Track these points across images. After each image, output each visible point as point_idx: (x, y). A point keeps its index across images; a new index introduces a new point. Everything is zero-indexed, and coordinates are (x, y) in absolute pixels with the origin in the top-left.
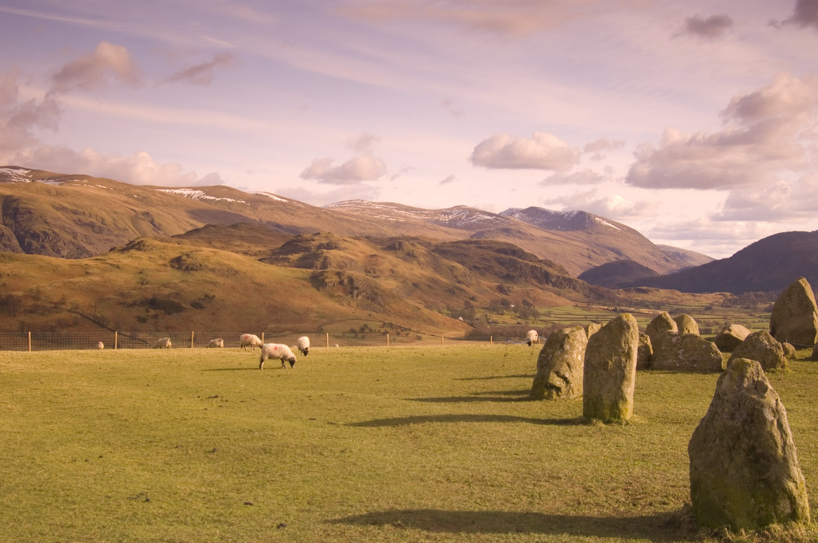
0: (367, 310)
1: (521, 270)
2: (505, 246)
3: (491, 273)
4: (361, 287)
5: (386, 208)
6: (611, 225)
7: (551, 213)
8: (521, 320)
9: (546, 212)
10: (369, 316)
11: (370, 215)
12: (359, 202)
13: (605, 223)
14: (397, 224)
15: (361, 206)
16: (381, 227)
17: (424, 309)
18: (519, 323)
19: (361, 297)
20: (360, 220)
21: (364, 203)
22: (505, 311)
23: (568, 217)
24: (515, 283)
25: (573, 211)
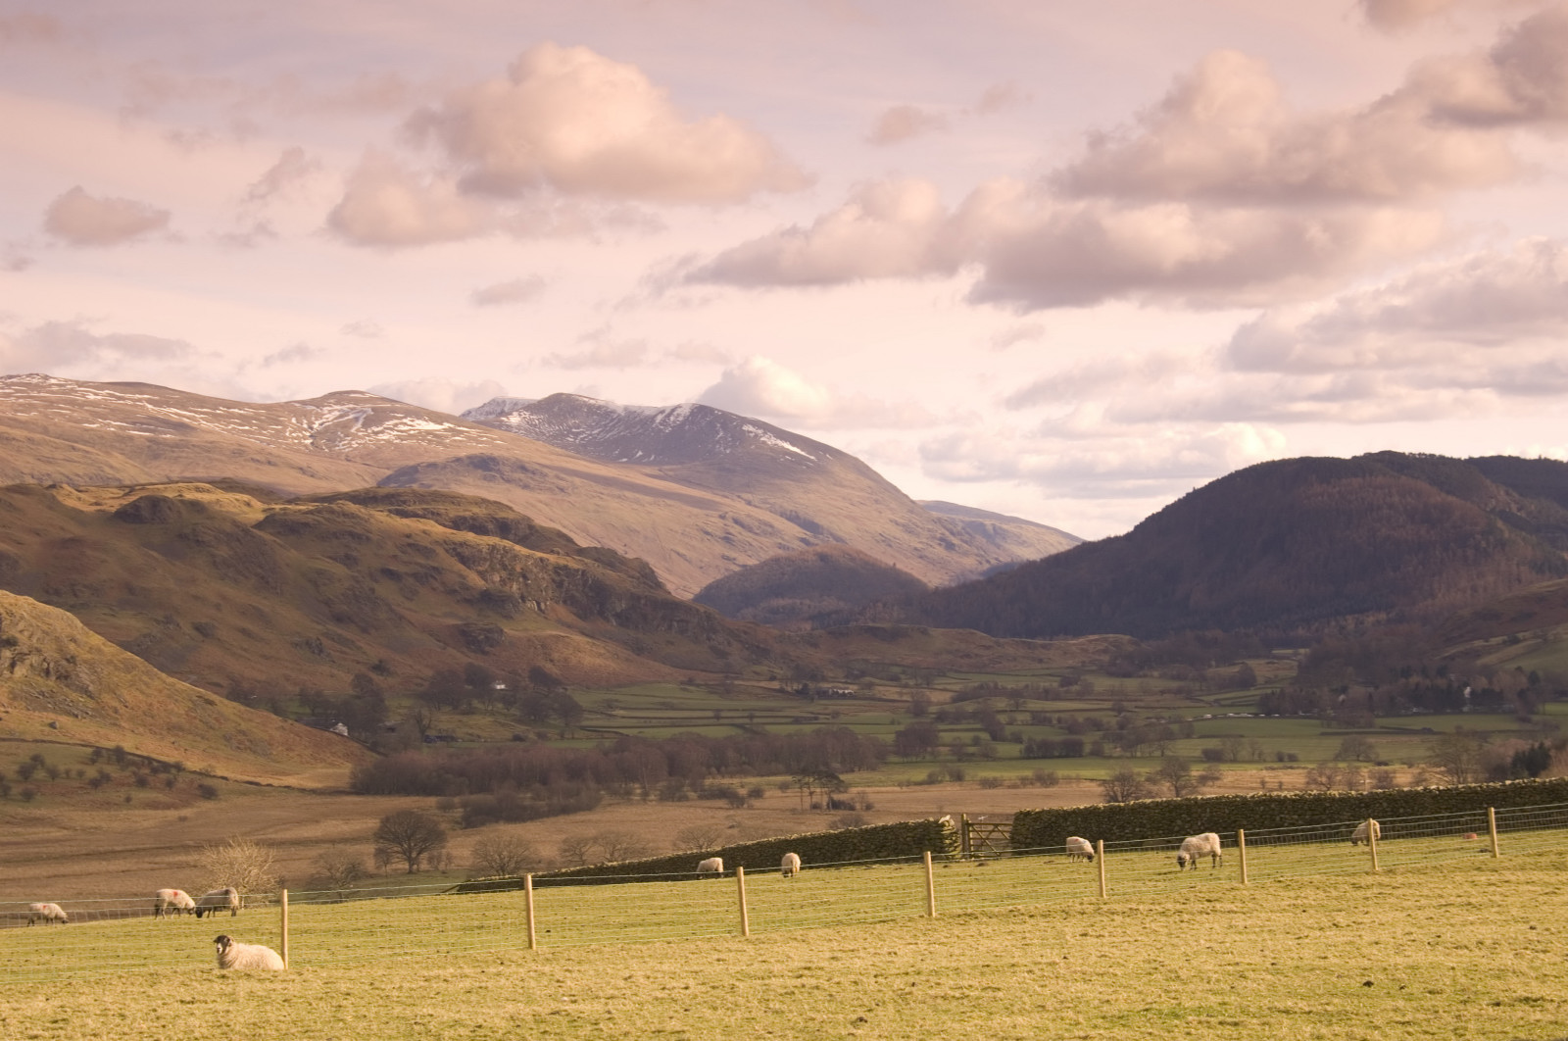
0: (45, 709)
1: (525, 577)
2: (476, 510)
3: (434, 589)
4: (23, 638)
5: (120, 398)
6: (787, 446)
7: (613, 412)
8: (524, 728)
9: (599, 407)
10: (47, 729)
11: (71, 419)
12: (35, 381)
13: (771, 441)
14: (155, 447)
15: (42, 394)
16: (102, 457)
17: (226, 701)
18: (517, 738)
19: (24, 671)
20: (37, 436)
21: (51, 385)
22: (476, 703)
23: (663, 422)
24: (508, 617)
25: (679, 406)
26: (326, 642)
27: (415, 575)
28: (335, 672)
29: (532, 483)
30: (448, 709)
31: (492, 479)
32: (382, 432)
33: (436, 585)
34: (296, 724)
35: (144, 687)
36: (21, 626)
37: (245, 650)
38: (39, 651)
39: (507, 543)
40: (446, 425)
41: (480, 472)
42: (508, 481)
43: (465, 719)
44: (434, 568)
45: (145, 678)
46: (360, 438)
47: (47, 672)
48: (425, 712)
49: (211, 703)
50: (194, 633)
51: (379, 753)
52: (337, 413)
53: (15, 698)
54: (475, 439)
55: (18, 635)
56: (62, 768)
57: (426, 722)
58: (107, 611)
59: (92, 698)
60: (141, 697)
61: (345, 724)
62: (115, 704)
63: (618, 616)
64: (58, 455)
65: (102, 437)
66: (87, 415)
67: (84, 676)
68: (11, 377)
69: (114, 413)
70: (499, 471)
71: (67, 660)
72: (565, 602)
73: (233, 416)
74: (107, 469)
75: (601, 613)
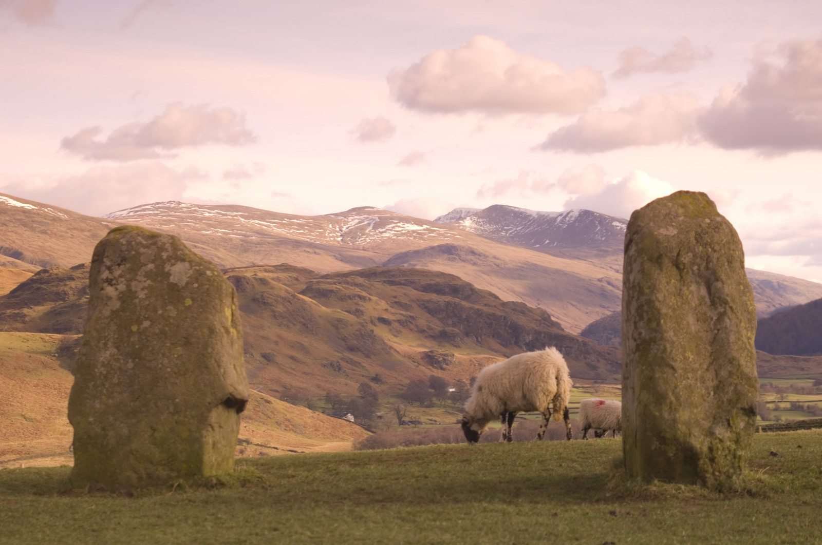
1: (468, 321)
3: (411, 330)
5: (224, 215)
7: (530, 216)
9: (521, 213)
11: (194, 229)
12: (173, 205)
14: (245, 245)
15: (177, 214)
16: (213, 251)
17: (278, 401)
21: (182, 208)
22: (434, 400)
23: (562, 222)
24: (457, 346)
25: (571, 211)
26: (343, 364)
27: (399, 321)
28: (349, 382)
29: (479, 262)
30: (418, 404)
31: (453, 260)
32: (385, 232)
33: (412, 327)
34: (322, 415)
37: (293, 369)
39: (457, 300)
40: (425, 227)
41: (446, 256)
42: (464, 261)
43: (427, 410)
44: (411, 317)
46: (371, 236)
48: (402, 406)
49: (269, 402)
50: (262, 359)
51: (373, 432)
52: (357, 221)
54: (442, 235)
57: (402, 413)
61: (352, 414)
63: (526, 343)
65: (213, 239)
66: (204, 226)
68: (158, 203)
69: (221, 224)
70: (458, 255)
72: (493, 336)
73: (293, 224)
74: (216, 259)
75: (516, 343)
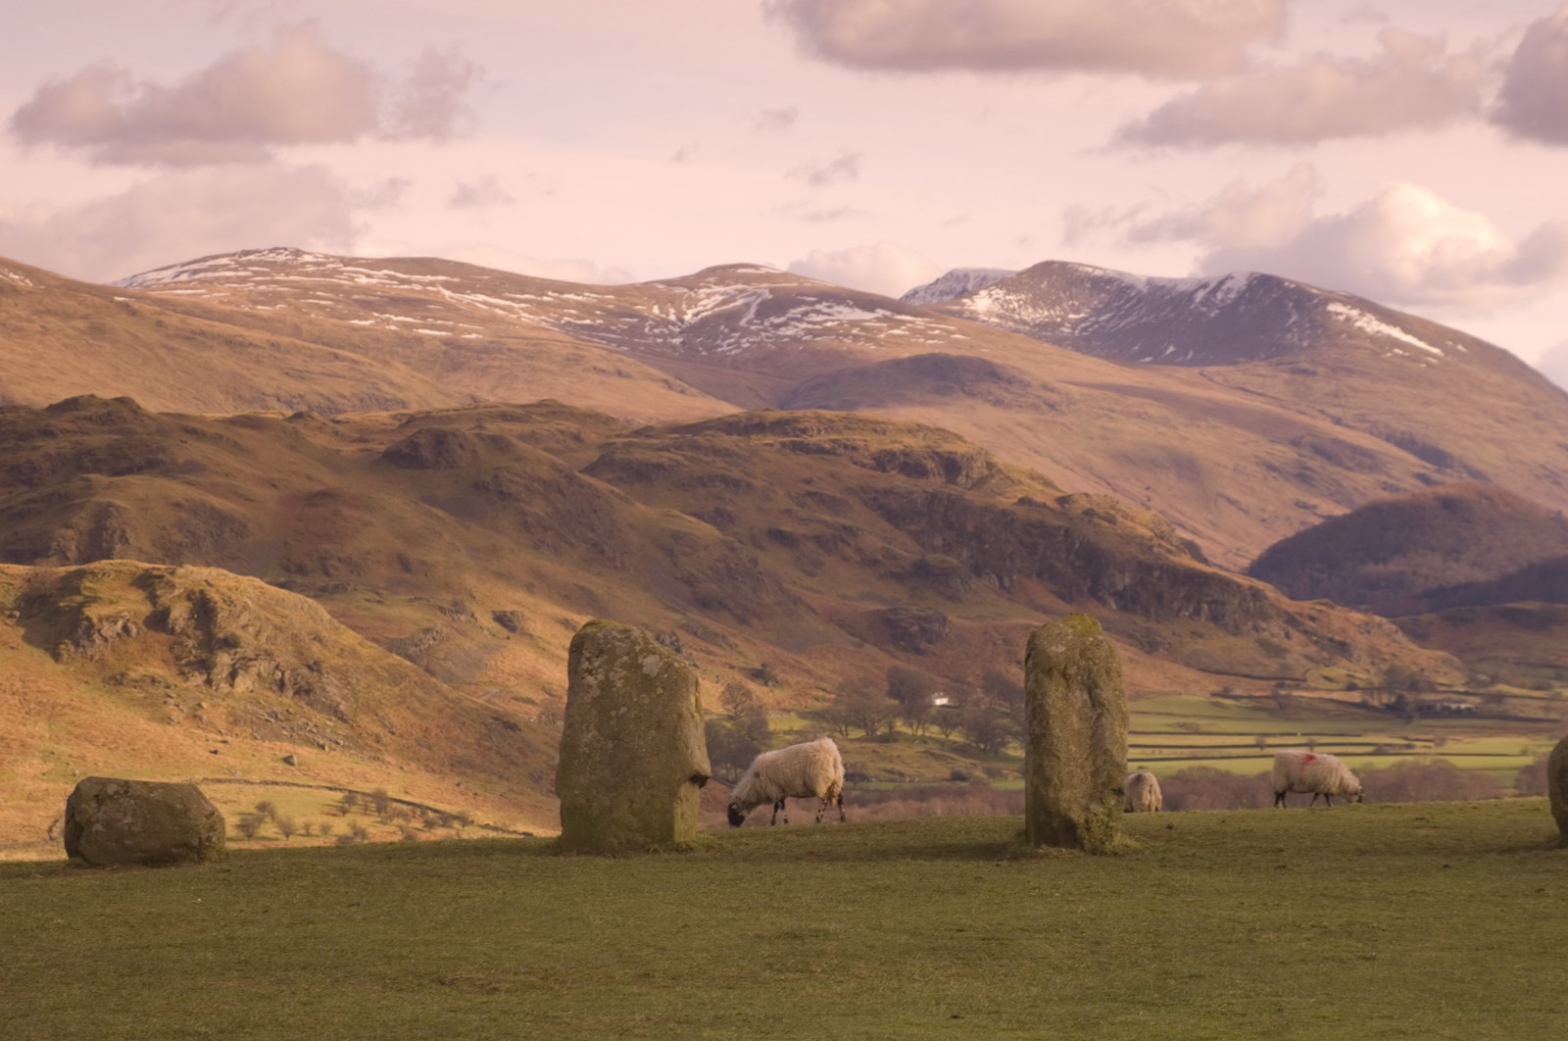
0: (278, 737)
1: (982, 540)
3: (845, 559)
4: (246, 637)
5: (403, 282)
6: (1396, 333)
7: (1130, 287)
8: (969, 761)
9: (1109, 281)
10: (281, 765)
11: (333, 314)
12: (281, 258)
13: (1371, 325)
14: (454, 352)
15: (292, 278)
16: (378, 369)
18: (958, 777)
19: (249, 683)
20: (285, 340)
21: (304, 264)
22: (900, 726)
23: (1206, 301)
24: (954, 598)
25: (1229, 277)
27: (818, 539)
29: (1008, 397)
31: (947, 392)
32: (785, 324)
33: (849, 552)
35: (417, 705)
36: (244, 619)
38: (269, 654)
40: (880, 313)
41: (929, 382)
42: (972, 395)
43: (882, 748)
44: (845, 528)
45: (418, 692)
46: (752, 333)
47: (281, 685)
50: (496, 626)
52: (719, 298)
53: (236, 722)
54: (922, 333)
55: (239, 633)
56: (299, 821)
58: (371, 596)
59: (345, 721)
60: (414, 719)
62: (377, 729)
63: (1119, 595)
64: (315, 366)
65: (378, 340)
66: (357, 307)
67: (333, 690)
68: (247, 253)
69: (397, 303)
70: (958, 379)
71: (310, 667)
72: (1040, 575)
73: (568, 304)
74: (385, 388)
75: (1094, 593)
